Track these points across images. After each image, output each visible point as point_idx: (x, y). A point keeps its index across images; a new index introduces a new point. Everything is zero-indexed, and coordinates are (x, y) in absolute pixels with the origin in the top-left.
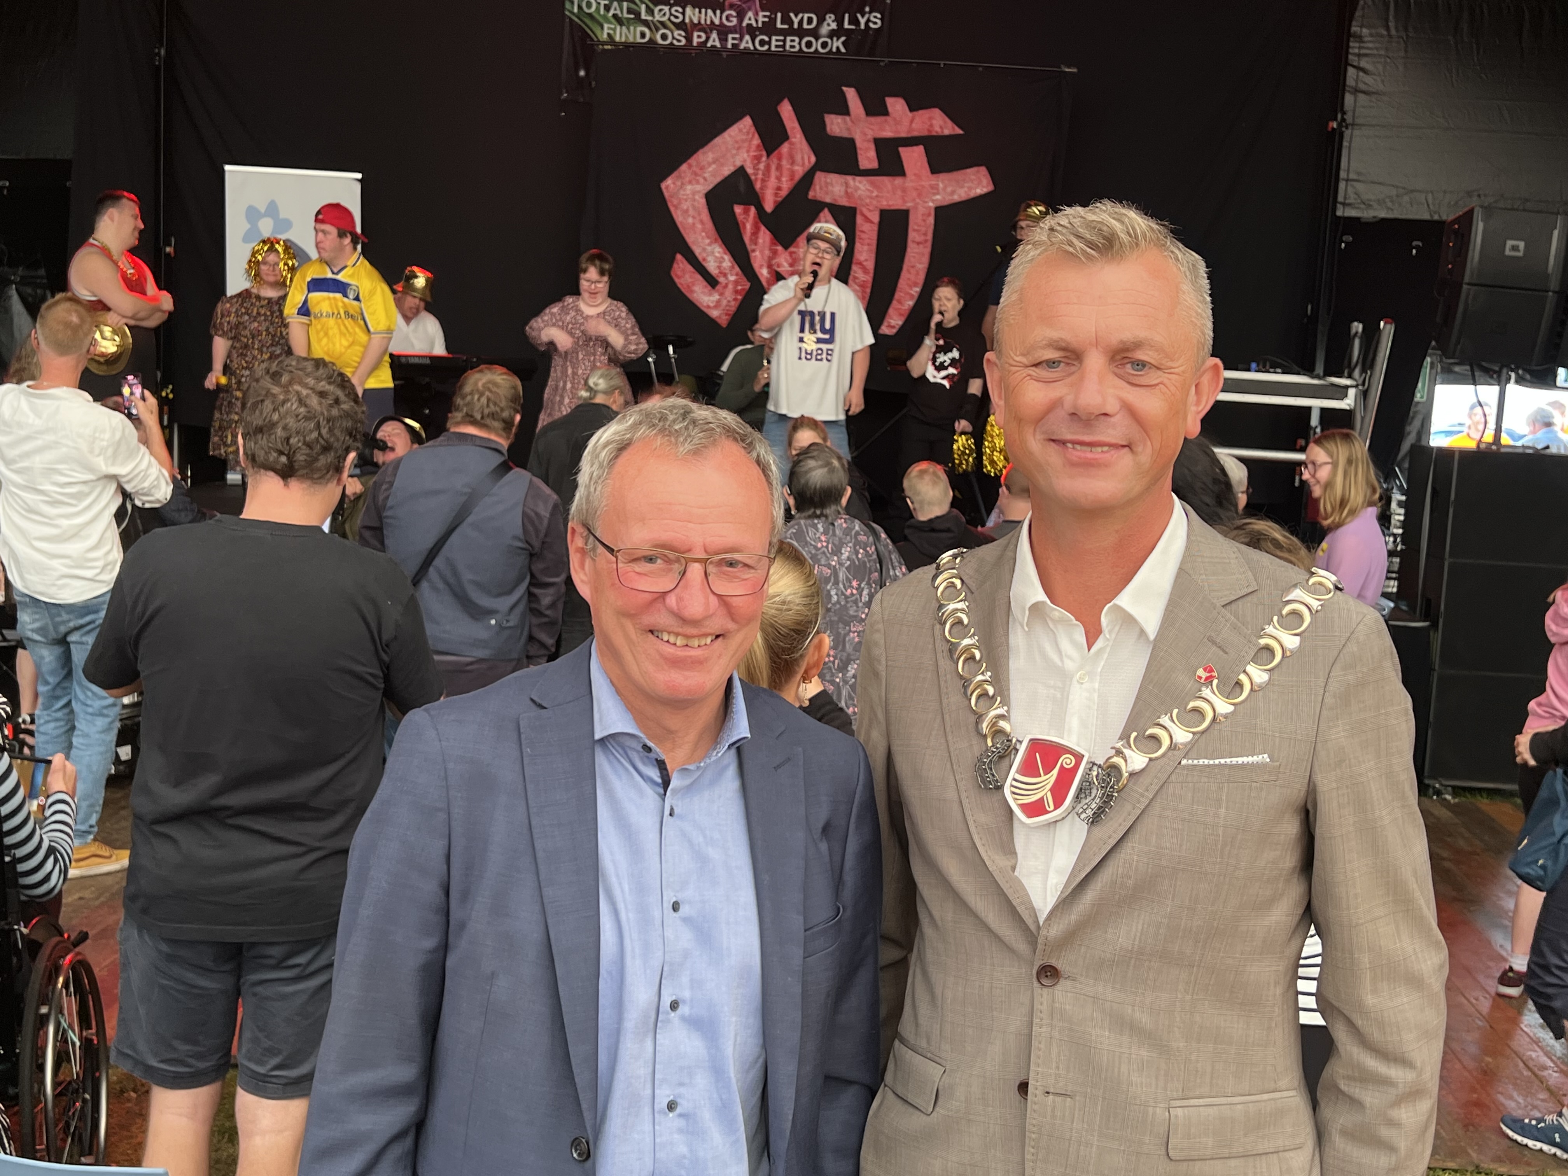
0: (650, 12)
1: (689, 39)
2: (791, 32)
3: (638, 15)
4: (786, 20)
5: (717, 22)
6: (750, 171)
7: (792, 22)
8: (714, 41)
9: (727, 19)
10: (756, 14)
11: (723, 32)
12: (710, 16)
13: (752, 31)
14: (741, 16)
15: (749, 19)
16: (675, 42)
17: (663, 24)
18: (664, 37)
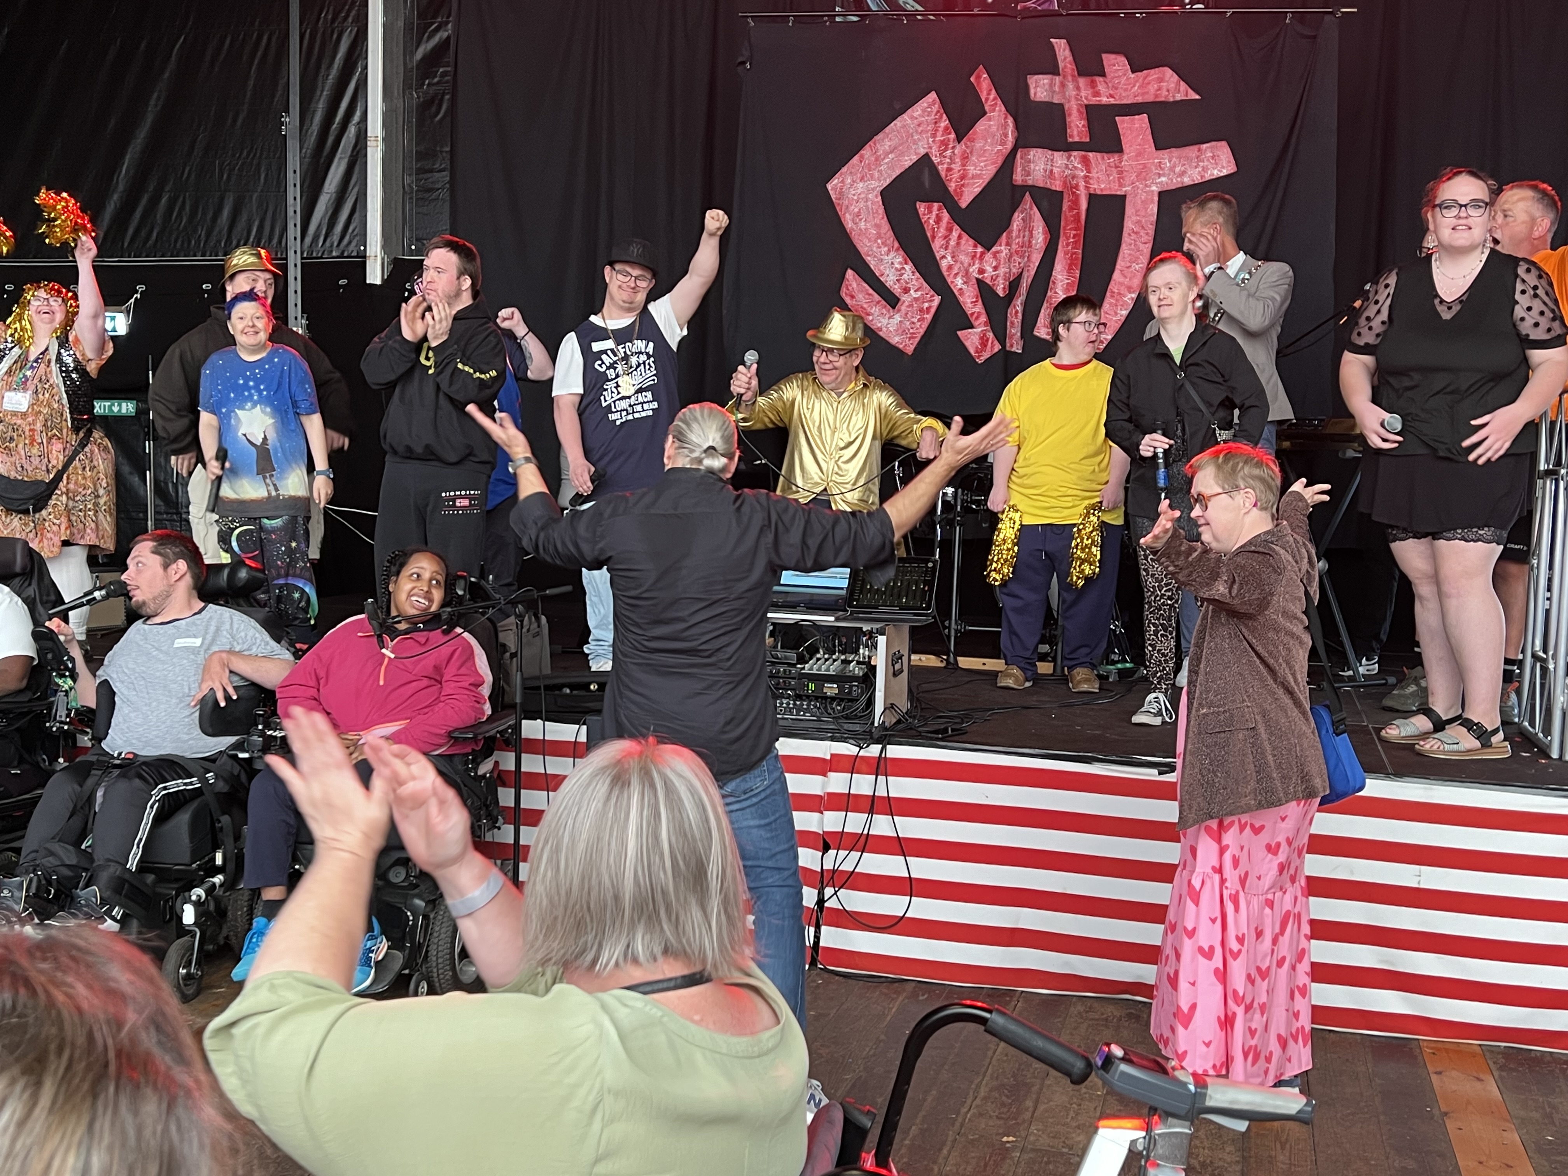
6: (936, 160)
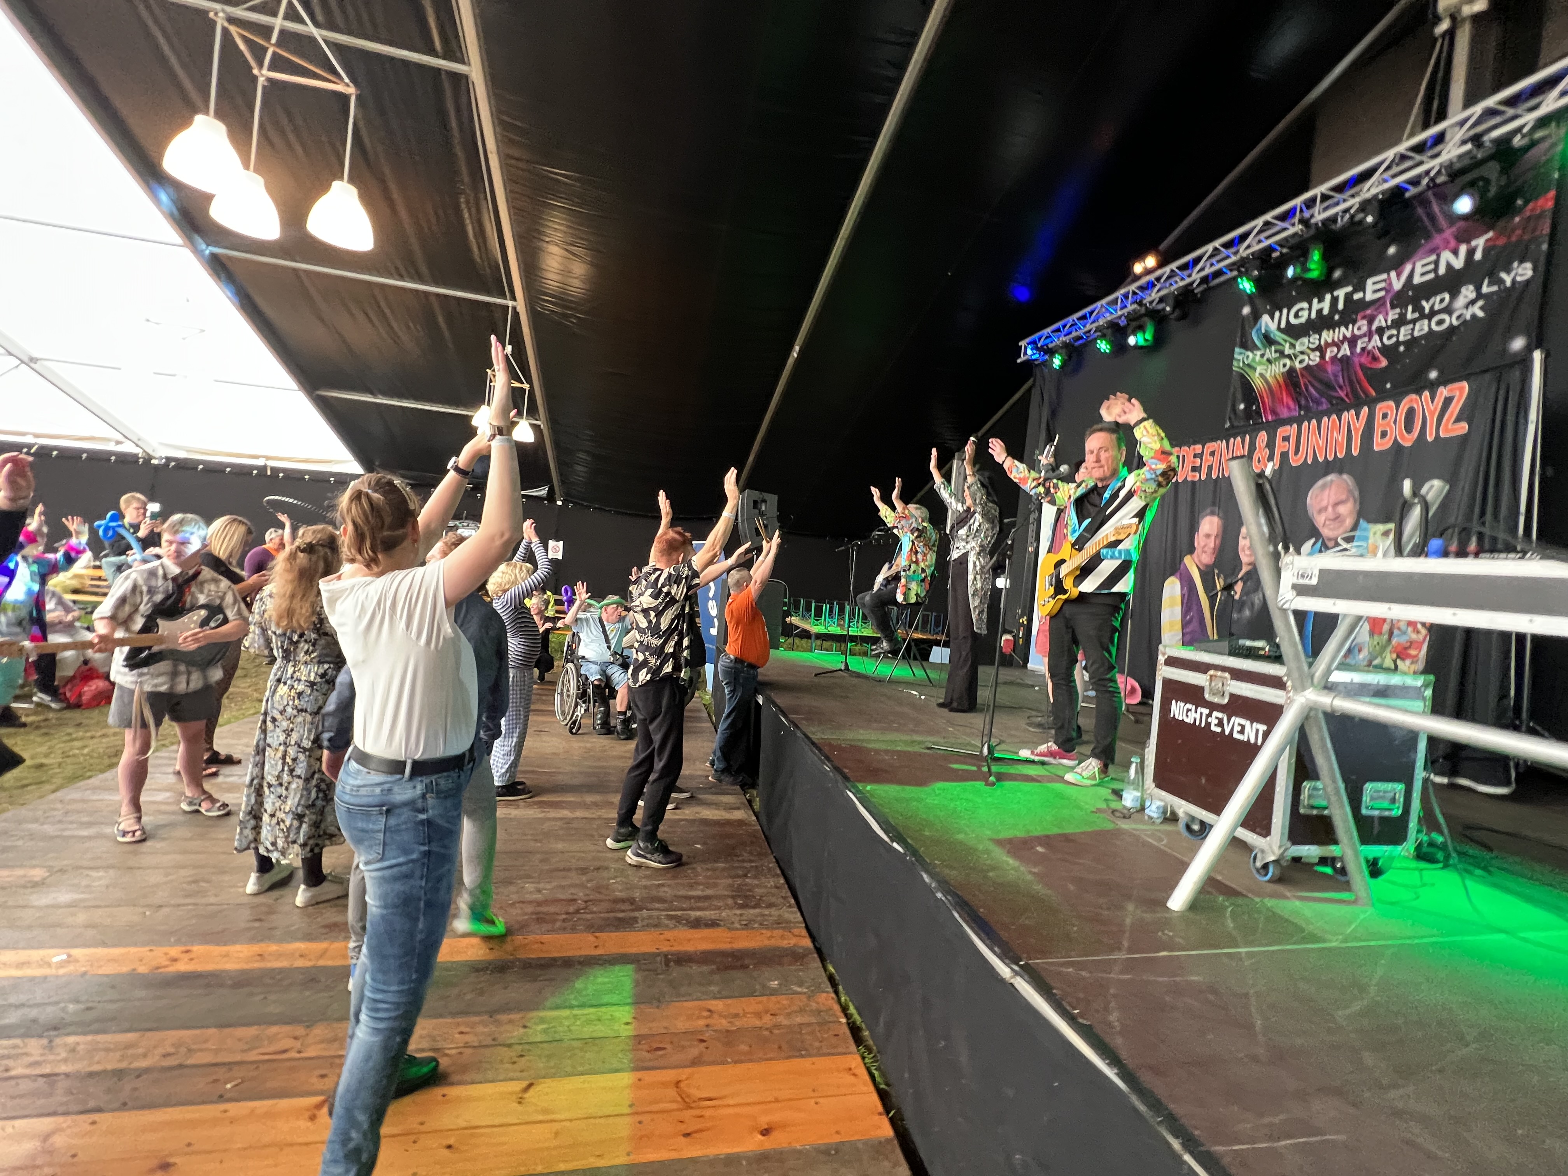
0: (1293, 346)
1: (1322, 357)
2: (1422, 316)
3: (1282, 354)
4: (1418, 308)
5: (1348, 335)
7: (1424, 308)
8: (1345, 350)
9: (1359, 329)
10: (1387, 314)
11: (1352, 341)
12: (1344, 332)
13: (1380, 331)
14: (1371, 322)
15: (1380, 321)
16: (1311, 363)
17: (1302, 353)
18: (1301, 362)
